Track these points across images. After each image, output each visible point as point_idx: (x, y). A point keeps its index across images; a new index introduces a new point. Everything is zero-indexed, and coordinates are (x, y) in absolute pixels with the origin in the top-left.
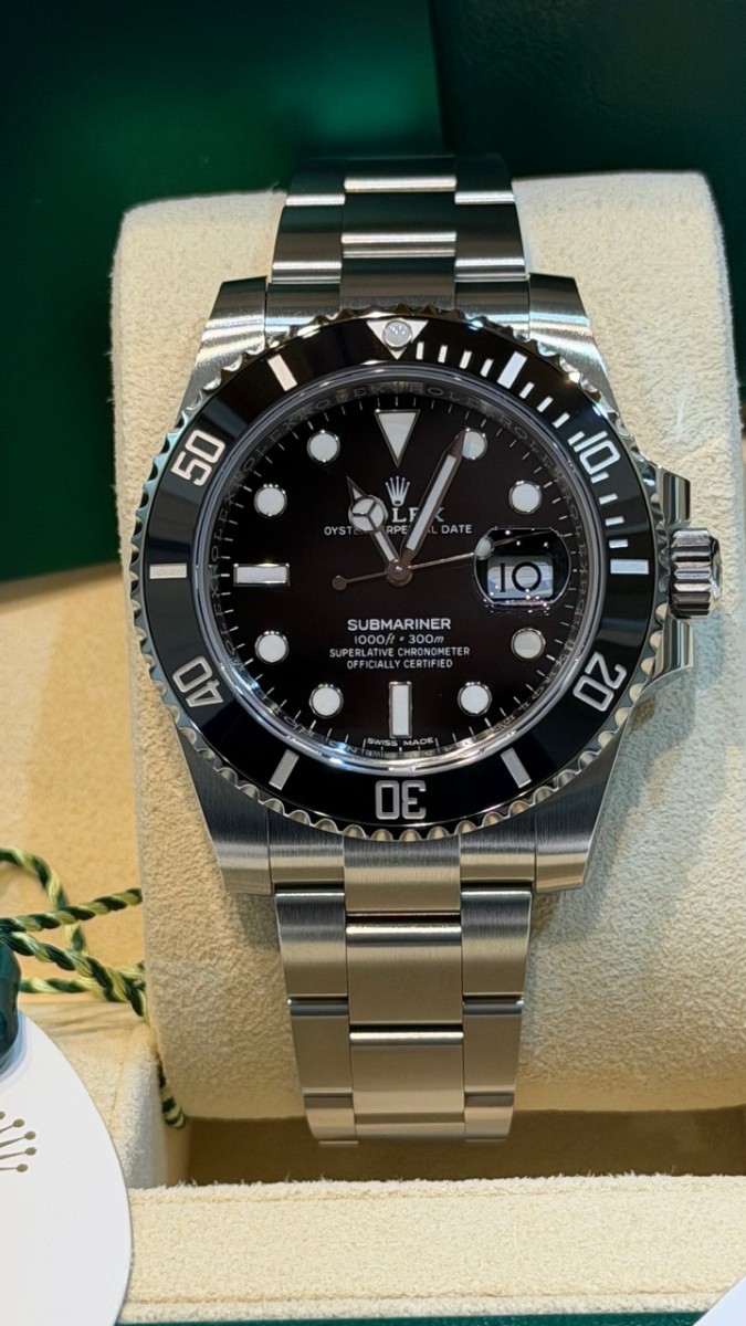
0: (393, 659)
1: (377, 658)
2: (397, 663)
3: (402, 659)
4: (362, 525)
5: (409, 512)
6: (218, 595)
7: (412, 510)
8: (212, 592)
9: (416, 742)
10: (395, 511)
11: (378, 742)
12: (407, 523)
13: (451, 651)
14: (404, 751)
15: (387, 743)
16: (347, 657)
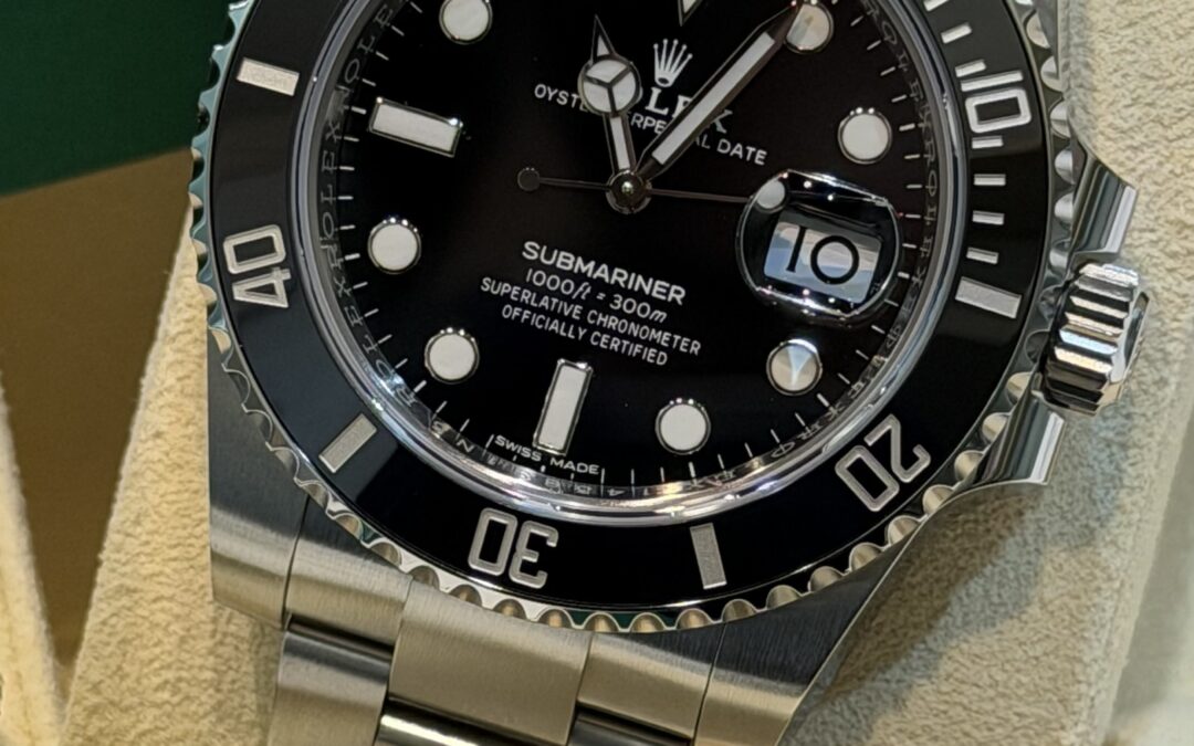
0: (577, 324)
1: (554, 315)
2: (582, 332)
3: (592, 328)
4: (595, 99)
5: (676, 101)
6: (336, 138)
7: (682, 99)
8: (327, 129)
9: (570, 465)
10: (656, 92)
11: (511, 446)
12: (667, 118)
13: (672, 339)
14: (547, 473)
15: (526, 452)
16: (506, 298)
